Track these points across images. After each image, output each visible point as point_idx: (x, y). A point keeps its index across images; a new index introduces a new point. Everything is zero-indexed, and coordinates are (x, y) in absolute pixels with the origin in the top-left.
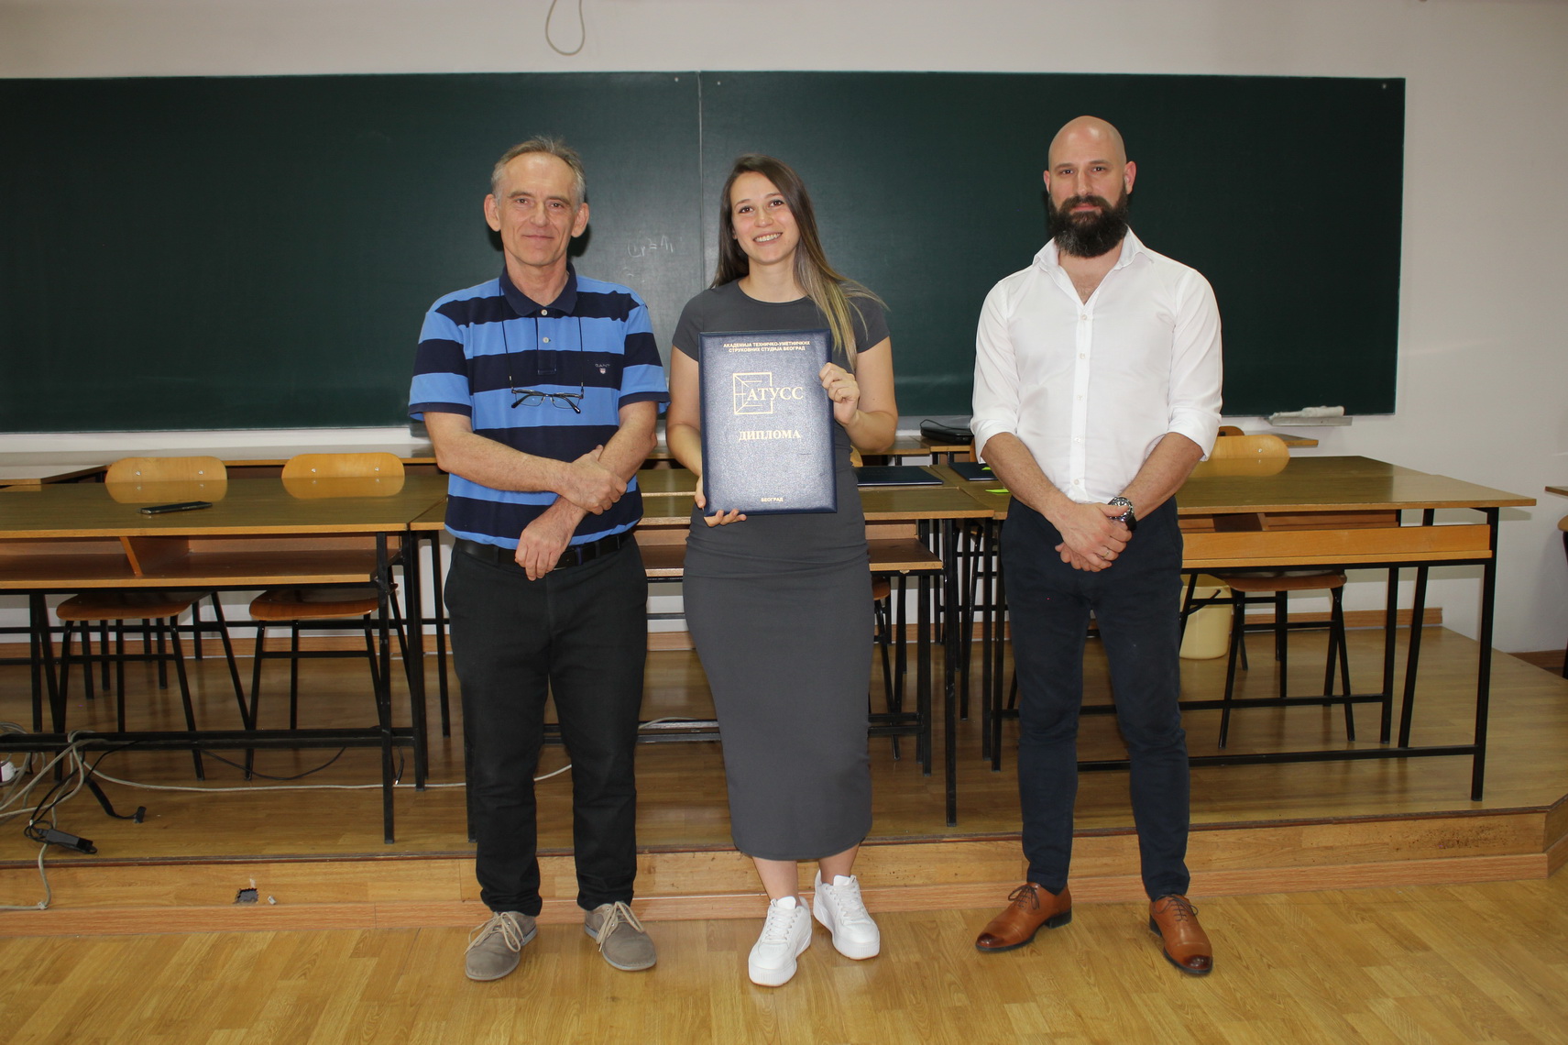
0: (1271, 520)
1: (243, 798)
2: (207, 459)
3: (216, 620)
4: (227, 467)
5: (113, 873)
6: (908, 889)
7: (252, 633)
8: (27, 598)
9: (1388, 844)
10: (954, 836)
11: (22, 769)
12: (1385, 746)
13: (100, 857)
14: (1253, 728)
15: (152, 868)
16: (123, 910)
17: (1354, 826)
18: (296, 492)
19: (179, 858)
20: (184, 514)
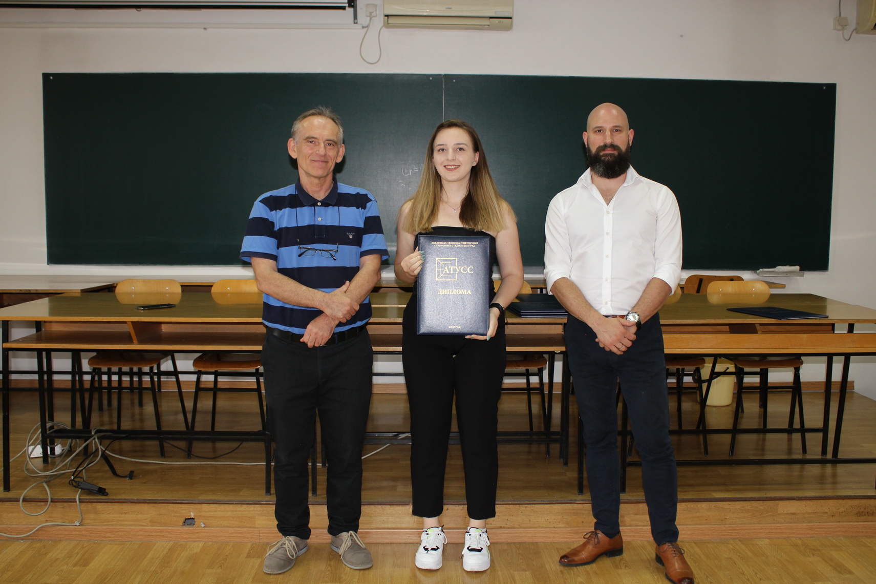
0: (762, 328)
1: (184, 468)
2: (171, 281)
3: (173, 370)
4: (182, 286)
5: (117, 507)
6: (556, 529)
7: (194, 378)
8: (70, 354)
9: (827, 513)
10: (583, 500)
11: (67, 448)
12: (824, 457)
13: (110, 498)
14: (747, 445)
15: (137, 505)
16: (121, 527)
17: (808, 502)
18: (219, 300)
19: (152, 500)
20: (160, 310)
